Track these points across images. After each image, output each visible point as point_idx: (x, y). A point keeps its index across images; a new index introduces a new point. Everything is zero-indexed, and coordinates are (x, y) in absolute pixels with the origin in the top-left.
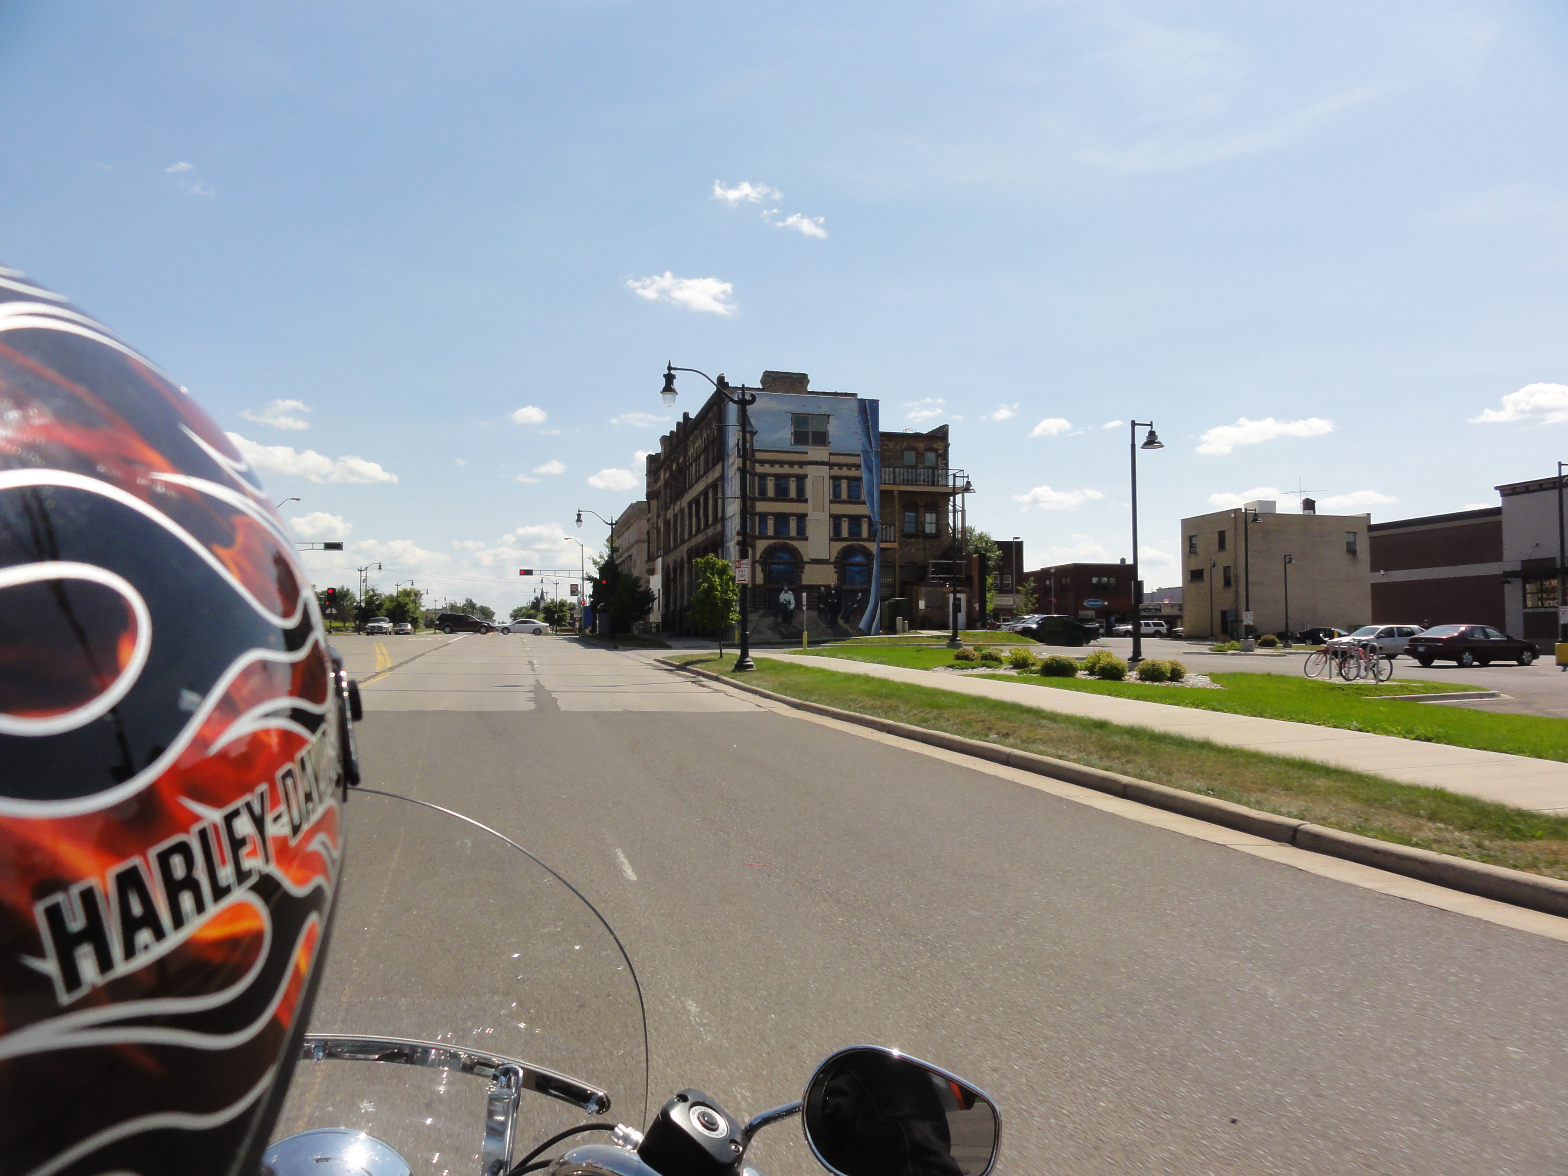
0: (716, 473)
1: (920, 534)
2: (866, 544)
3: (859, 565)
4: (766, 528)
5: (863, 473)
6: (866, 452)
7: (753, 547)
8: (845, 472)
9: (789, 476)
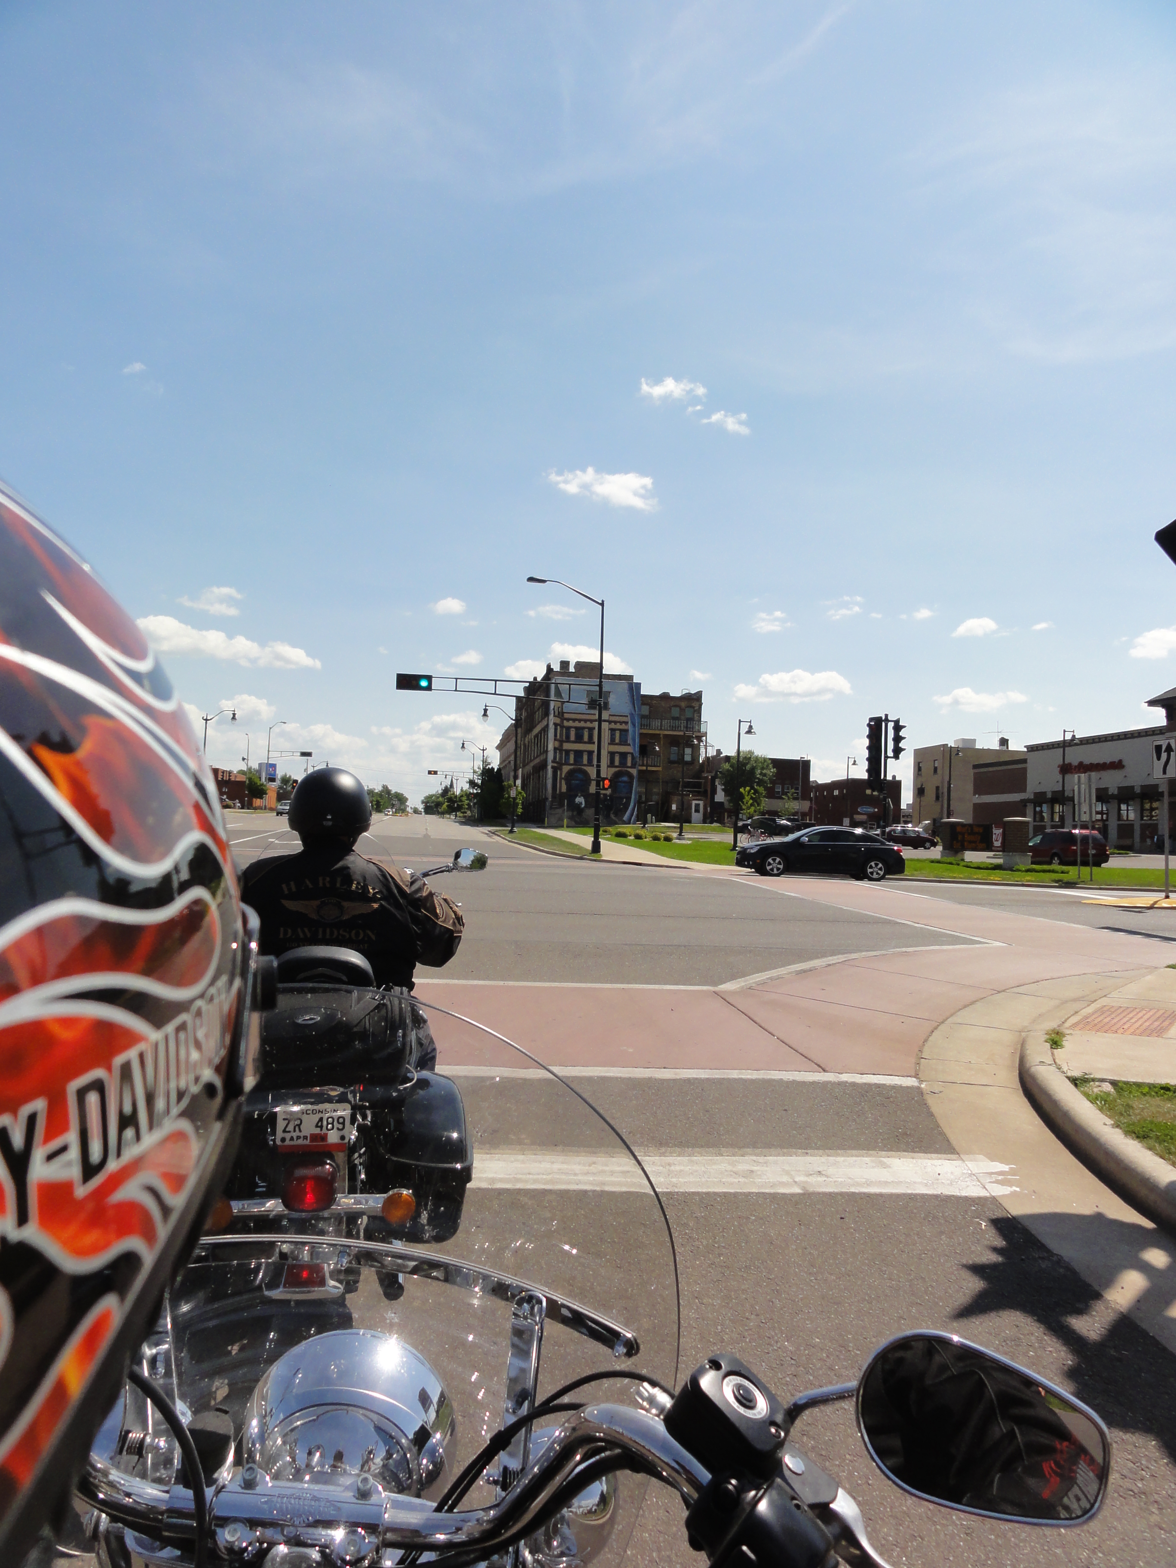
0: (544, 723)
1: (681, 761)
2: (629, 770)
3: (625, 782)
4: (569, 759)
5: (630, 727)
6: (632, 714)
7: (561, 770)
8: (618, 726)
9: (584, 728)
